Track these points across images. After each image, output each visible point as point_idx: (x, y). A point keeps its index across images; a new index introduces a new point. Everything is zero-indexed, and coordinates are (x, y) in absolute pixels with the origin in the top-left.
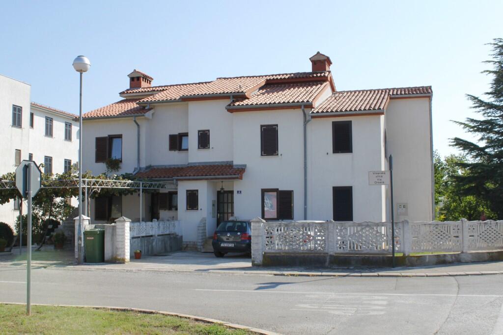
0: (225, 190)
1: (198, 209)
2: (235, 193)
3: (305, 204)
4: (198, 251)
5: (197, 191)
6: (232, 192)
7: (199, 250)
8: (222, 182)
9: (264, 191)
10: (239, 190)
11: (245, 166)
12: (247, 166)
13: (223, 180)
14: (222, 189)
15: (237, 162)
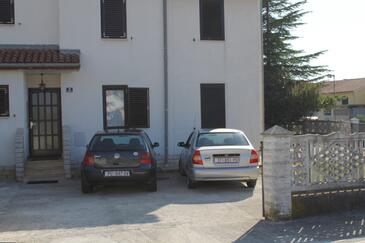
0: (47, 87)
1: (8, 115)
2: (63, 91)
3: (166, 106)
4: (18, 181)
5: (7, 87)
6: (58, 91)
7: (20, 179)
8: (42, 74)
9: (106, 88)
10: (70, 86)
11: (79, 51)
12: (82, 51)
13: (44, 71)
14: (42, 85)
15: (65, 45)
